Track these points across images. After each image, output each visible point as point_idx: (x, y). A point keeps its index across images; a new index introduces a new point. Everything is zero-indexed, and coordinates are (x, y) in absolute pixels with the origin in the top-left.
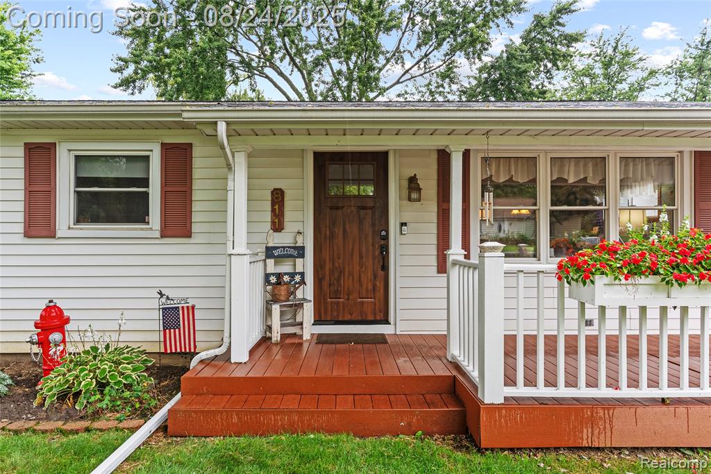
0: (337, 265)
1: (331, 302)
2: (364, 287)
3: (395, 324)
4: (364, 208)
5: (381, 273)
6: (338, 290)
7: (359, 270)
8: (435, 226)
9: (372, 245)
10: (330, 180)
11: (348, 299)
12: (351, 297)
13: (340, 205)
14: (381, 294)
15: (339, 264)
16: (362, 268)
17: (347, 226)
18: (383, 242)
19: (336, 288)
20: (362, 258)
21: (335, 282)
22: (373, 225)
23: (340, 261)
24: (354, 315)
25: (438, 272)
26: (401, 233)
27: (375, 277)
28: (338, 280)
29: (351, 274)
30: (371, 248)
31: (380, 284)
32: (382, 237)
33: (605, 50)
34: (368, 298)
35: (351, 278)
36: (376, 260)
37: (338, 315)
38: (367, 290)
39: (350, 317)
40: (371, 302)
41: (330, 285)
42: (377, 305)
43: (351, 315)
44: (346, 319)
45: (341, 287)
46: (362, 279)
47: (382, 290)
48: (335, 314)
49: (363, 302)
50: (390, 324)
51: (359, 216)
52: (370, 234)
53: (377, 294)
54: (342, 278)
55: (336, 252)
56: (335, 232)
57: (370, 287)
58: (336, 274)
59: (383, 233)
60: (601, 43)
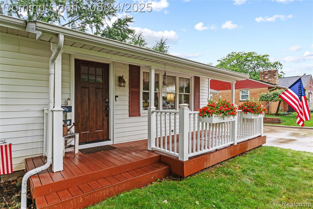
0: (86, 115)
1: (83, 134)
2: (99, 125)
3: (113, 140)
4: (98, 88)
5: (106, 118)
6: (86, 127)
7: (96, 117)
8: (128, 97)
9: (102, 106)
10: (82, 74)
11: (91, 131)
12: (92, 130)
13: (87, 86)
14: (105, 127)
15: (87, 115)
16: (97, 116)
17: (91, 97)
18: (106, 104)
19: (85, 126)
20: (98, 111)
21: (85, 123)
22: (102, 96)
23: (87, 113)
24: (94, 138)
25: (129, 116)
26: (116, 100)
27: (103, 120)
28: (86, 122)
29: (92, 119)
30: (101, 106)
31: (105, 123)
32: (106, 102)
33: (136, 38)
34: (100, 130)
35: (92, 121)
36: (104, 112)
37: (86, 139)
38: (100, 126)
39: (92, 139)
40: (102, 131)
41: (82, 125)
42: (104, 132)
43: (92, 138)
44: (90, 140)
45: (88, 125)
46: (98, 121)
47: (106, 126)
48: (85, 139)
49: (98, 132)
50: (111, 140)
51: (96, 92)
52: (101, 101)
53: (104, 128)
54: (88, 121)
55: (85, 109)
56: (85, 99)
57: (101, 124)
58: (85, 120)
59: (107, 100)
60: (134, 35)
